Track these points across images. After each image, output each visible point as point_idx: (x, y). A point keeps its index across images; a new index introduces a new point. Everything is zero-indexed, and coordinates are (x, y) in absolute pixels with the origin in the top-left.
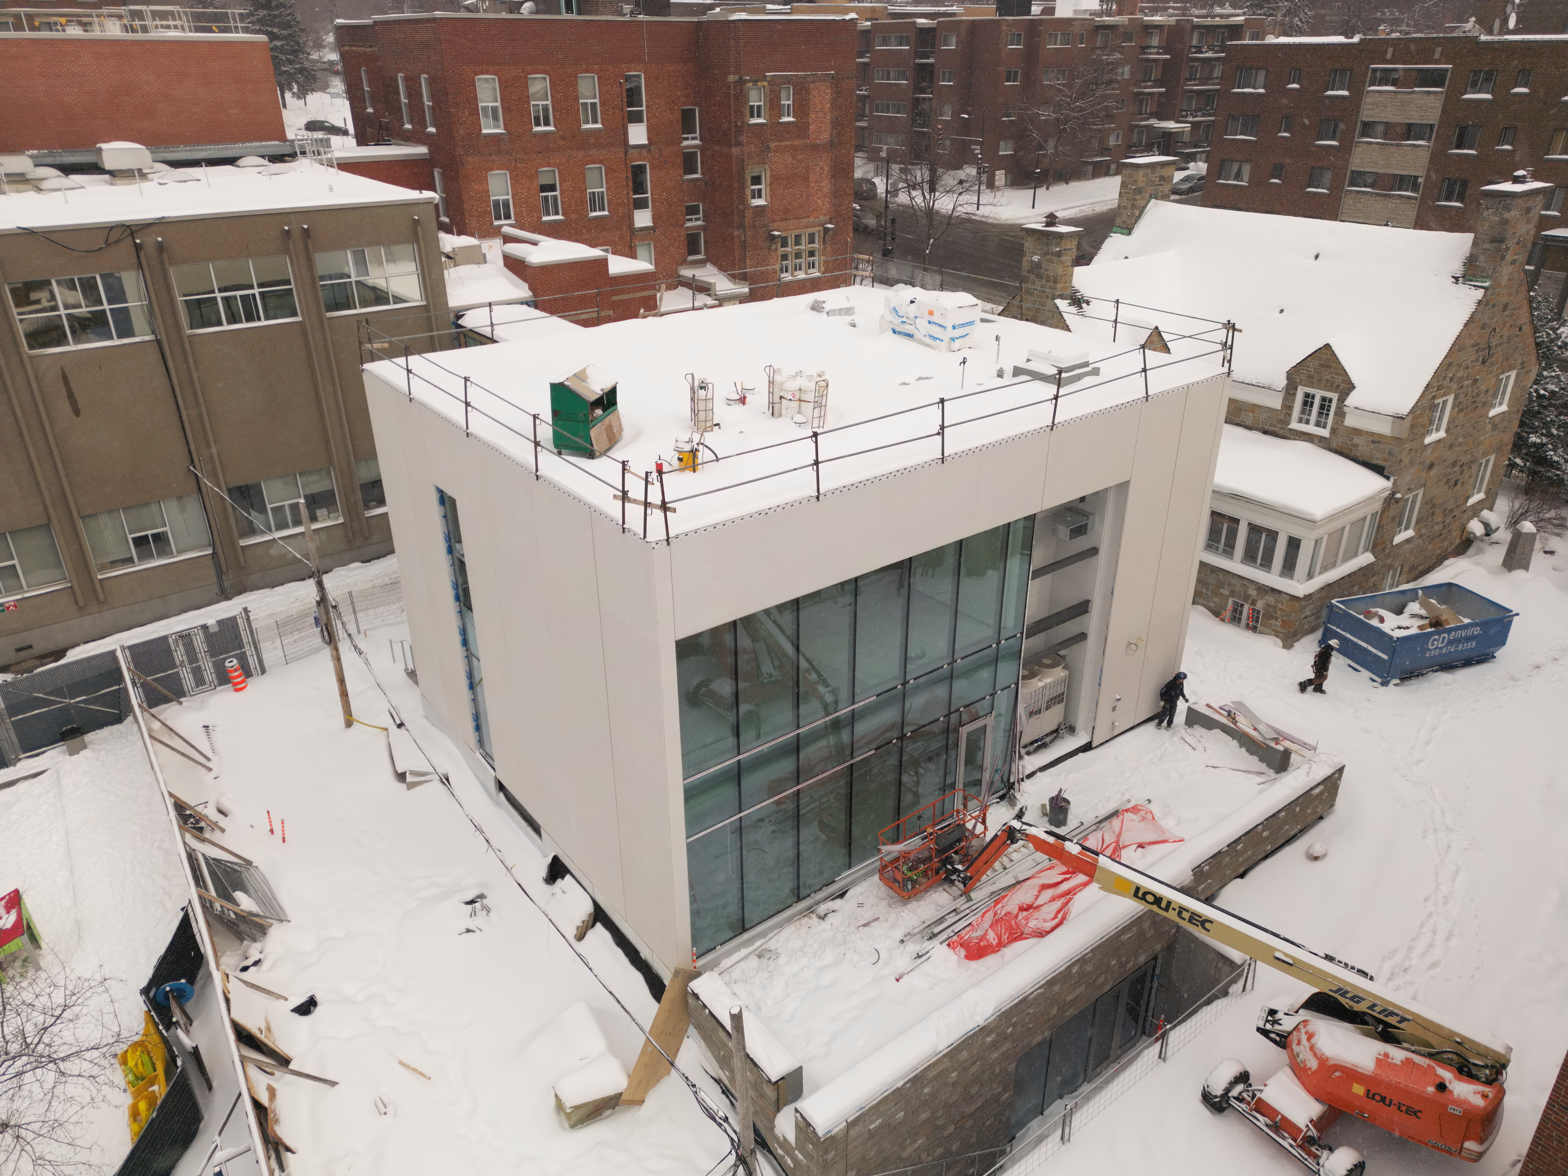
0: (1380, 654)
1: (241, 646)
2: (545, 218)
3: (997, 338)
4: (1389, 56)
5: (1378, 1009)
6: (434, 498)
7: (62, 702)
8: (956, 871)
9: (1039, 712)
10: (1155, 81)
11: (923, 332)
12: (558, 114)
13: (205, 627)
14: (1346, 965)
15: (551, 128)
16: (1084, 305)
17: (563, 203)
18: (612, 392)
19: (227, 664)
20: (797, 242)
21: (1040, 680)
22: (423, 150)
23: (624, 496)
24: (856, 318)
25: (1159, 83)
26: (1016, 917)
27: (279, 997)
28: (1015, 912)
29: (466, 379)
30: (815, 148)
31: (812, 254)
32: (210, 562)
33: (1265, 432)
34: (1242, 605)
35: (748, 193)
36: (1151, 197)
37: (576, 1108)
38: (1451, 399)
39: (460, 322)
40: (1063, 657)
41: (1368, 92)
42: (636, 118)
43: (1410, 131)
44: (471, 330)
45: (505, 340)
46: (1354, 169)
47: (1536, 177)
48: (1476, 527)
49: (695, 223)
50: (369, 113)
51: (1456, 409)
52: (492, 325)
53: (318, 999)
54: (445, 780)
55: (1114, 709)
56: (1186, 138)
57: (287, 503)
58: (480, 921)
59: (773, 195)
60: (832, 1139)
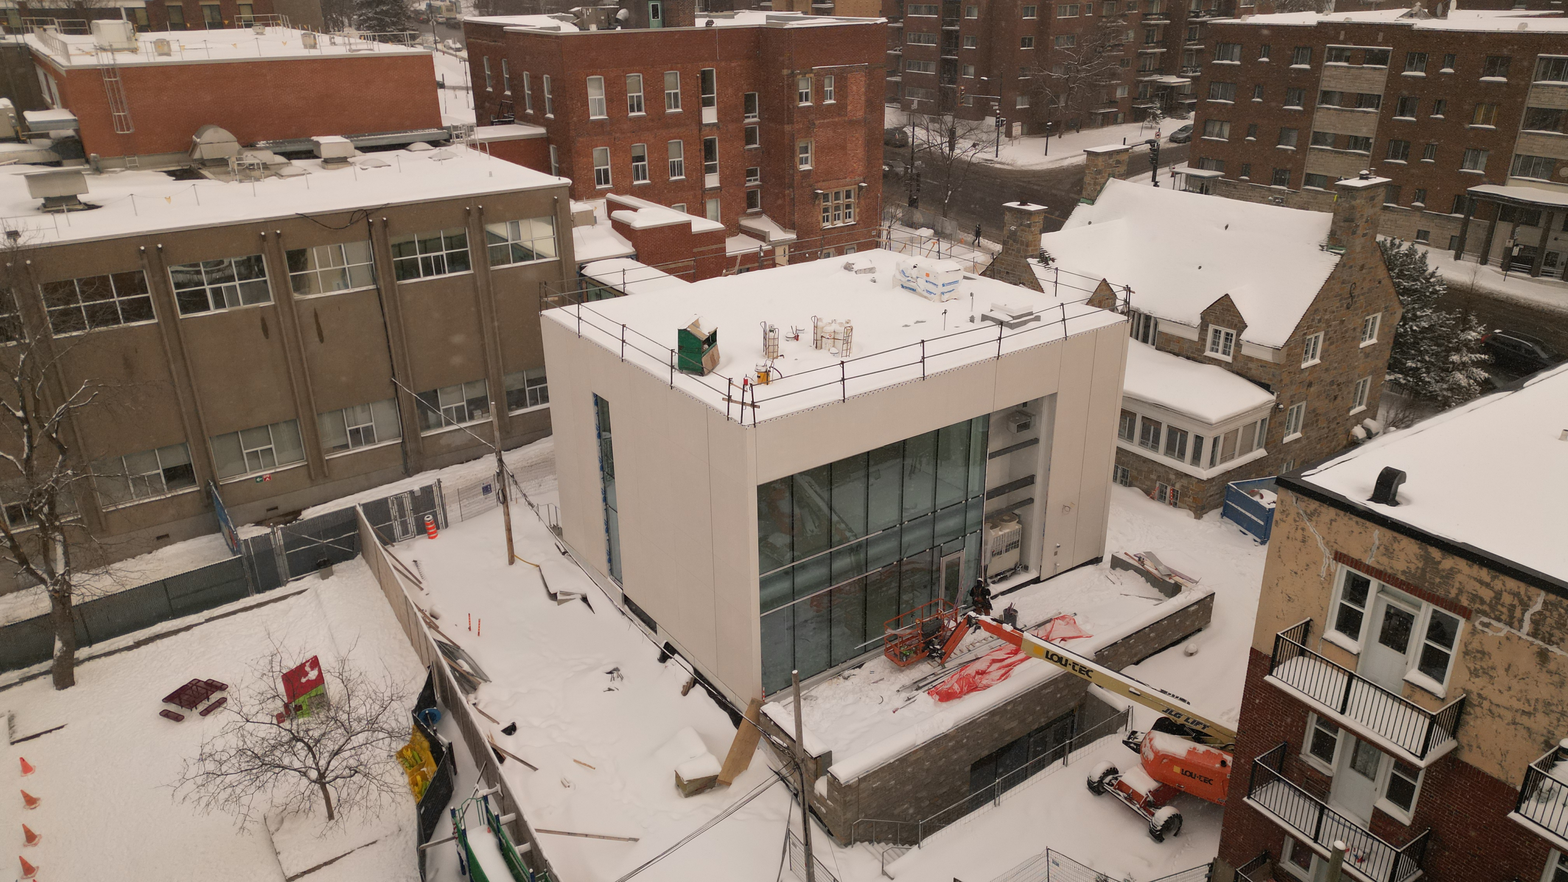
0: (1259, 521)
1: (433, 506)
2: (636, 183)
3: (972, 295)
4: (1342, 37)
5: (1190, 721)
6: (591, 400)
7: (316, 542)
8: (935, 650)
9: (1000, 553)
10: (1157, 42)
11: (922, 287)
12: (648, 102)
13: (412, 492)
14: (1173, 696)
15: (643, 113)
16: (1050, 262)
17: (649, 170)
18: (714, 335)
19: (426, 519)
20: (837, 198)
21: (1000, 530)
22: (541, 130)
23: (729, 399)
24: (875, 276)
25: (1159, 44)
26: (974, 677)
27: (494, 721)
28: (973, 674)
29: (624, 326)
30: (852, 123)
31: (848, 206)
32: (400, 449)
33: (1188, 358)
34: (1166, 487)
35: (797, 160)
36: (1109, 177)
37: (690, 781)
38: (1321, 335)
39: (582, 272)
40: (1019, 516)
41: (1326, 66)
42: (708, 103)
43: (1363, 100)
44: (590, 278)
45: (632, 293)
46: (1316, 130)
47: (1378, 174)
48: (1359, 432)
49: (753, 183)
50: (489, 92)
51: (1327, 343)
52: (624, 283)
53: (517, 725)
54: (585, 599)
55: (1056, 554)
56: (1188, 91)
57: (454, 405)
58: (616, 684)
59: (817, 161)
60: (849, 787)
